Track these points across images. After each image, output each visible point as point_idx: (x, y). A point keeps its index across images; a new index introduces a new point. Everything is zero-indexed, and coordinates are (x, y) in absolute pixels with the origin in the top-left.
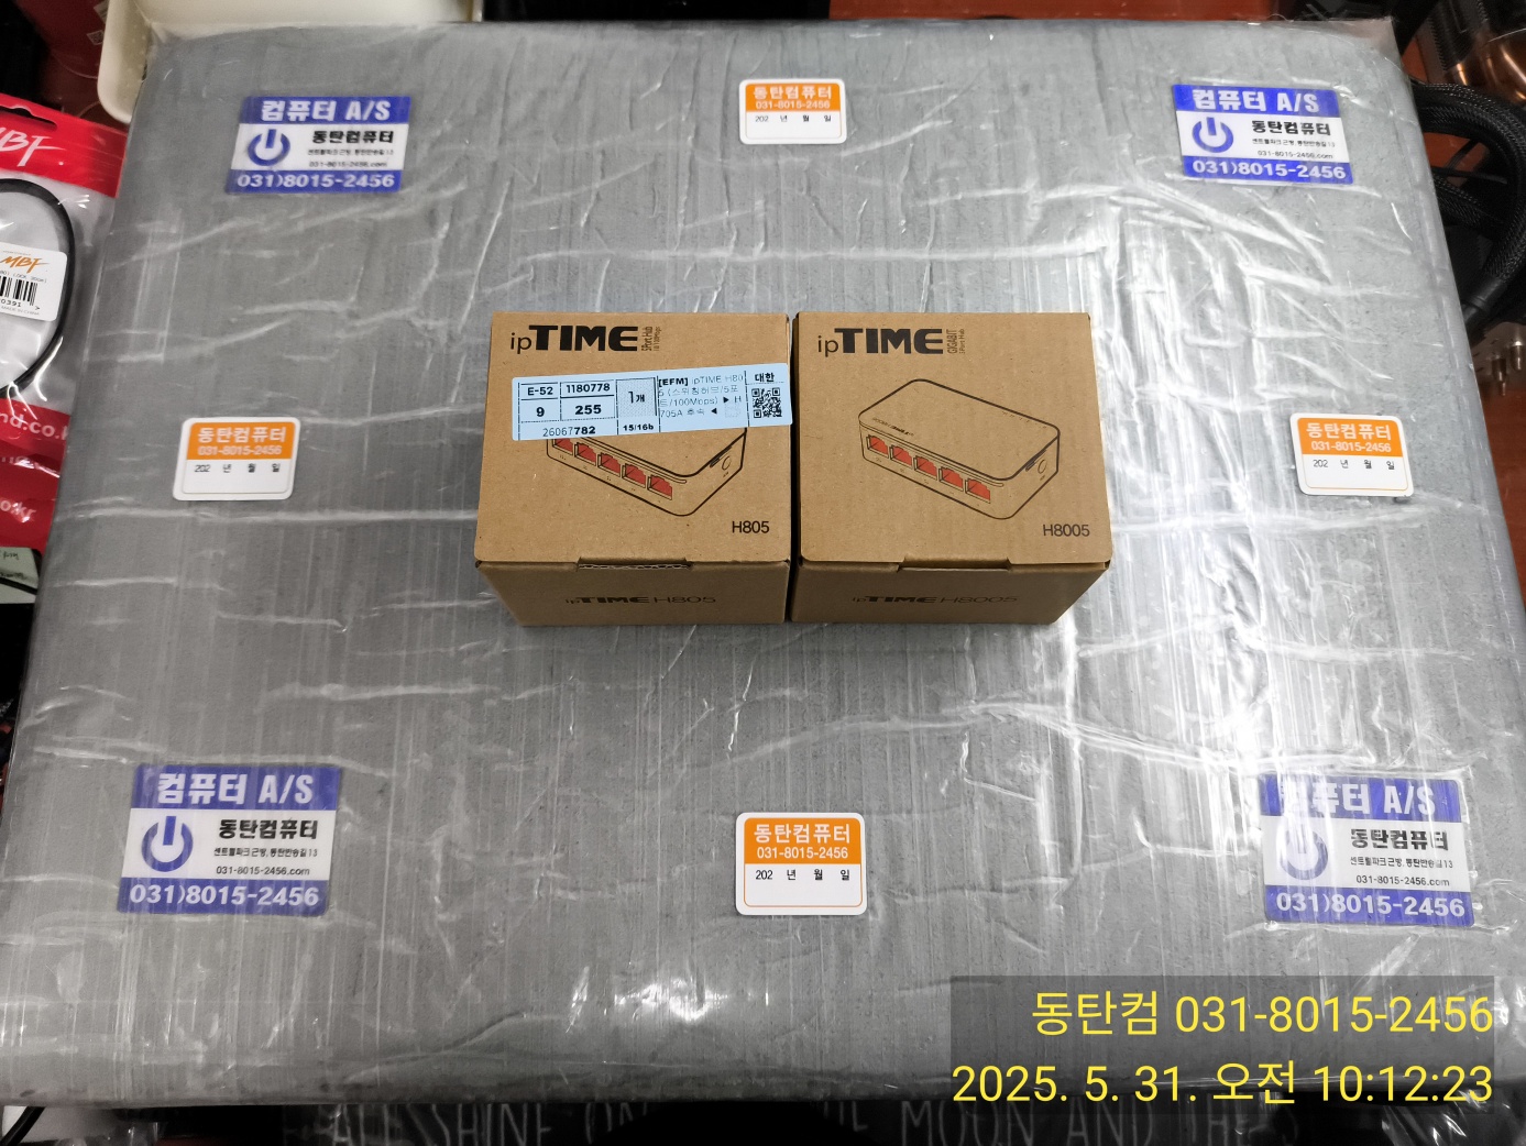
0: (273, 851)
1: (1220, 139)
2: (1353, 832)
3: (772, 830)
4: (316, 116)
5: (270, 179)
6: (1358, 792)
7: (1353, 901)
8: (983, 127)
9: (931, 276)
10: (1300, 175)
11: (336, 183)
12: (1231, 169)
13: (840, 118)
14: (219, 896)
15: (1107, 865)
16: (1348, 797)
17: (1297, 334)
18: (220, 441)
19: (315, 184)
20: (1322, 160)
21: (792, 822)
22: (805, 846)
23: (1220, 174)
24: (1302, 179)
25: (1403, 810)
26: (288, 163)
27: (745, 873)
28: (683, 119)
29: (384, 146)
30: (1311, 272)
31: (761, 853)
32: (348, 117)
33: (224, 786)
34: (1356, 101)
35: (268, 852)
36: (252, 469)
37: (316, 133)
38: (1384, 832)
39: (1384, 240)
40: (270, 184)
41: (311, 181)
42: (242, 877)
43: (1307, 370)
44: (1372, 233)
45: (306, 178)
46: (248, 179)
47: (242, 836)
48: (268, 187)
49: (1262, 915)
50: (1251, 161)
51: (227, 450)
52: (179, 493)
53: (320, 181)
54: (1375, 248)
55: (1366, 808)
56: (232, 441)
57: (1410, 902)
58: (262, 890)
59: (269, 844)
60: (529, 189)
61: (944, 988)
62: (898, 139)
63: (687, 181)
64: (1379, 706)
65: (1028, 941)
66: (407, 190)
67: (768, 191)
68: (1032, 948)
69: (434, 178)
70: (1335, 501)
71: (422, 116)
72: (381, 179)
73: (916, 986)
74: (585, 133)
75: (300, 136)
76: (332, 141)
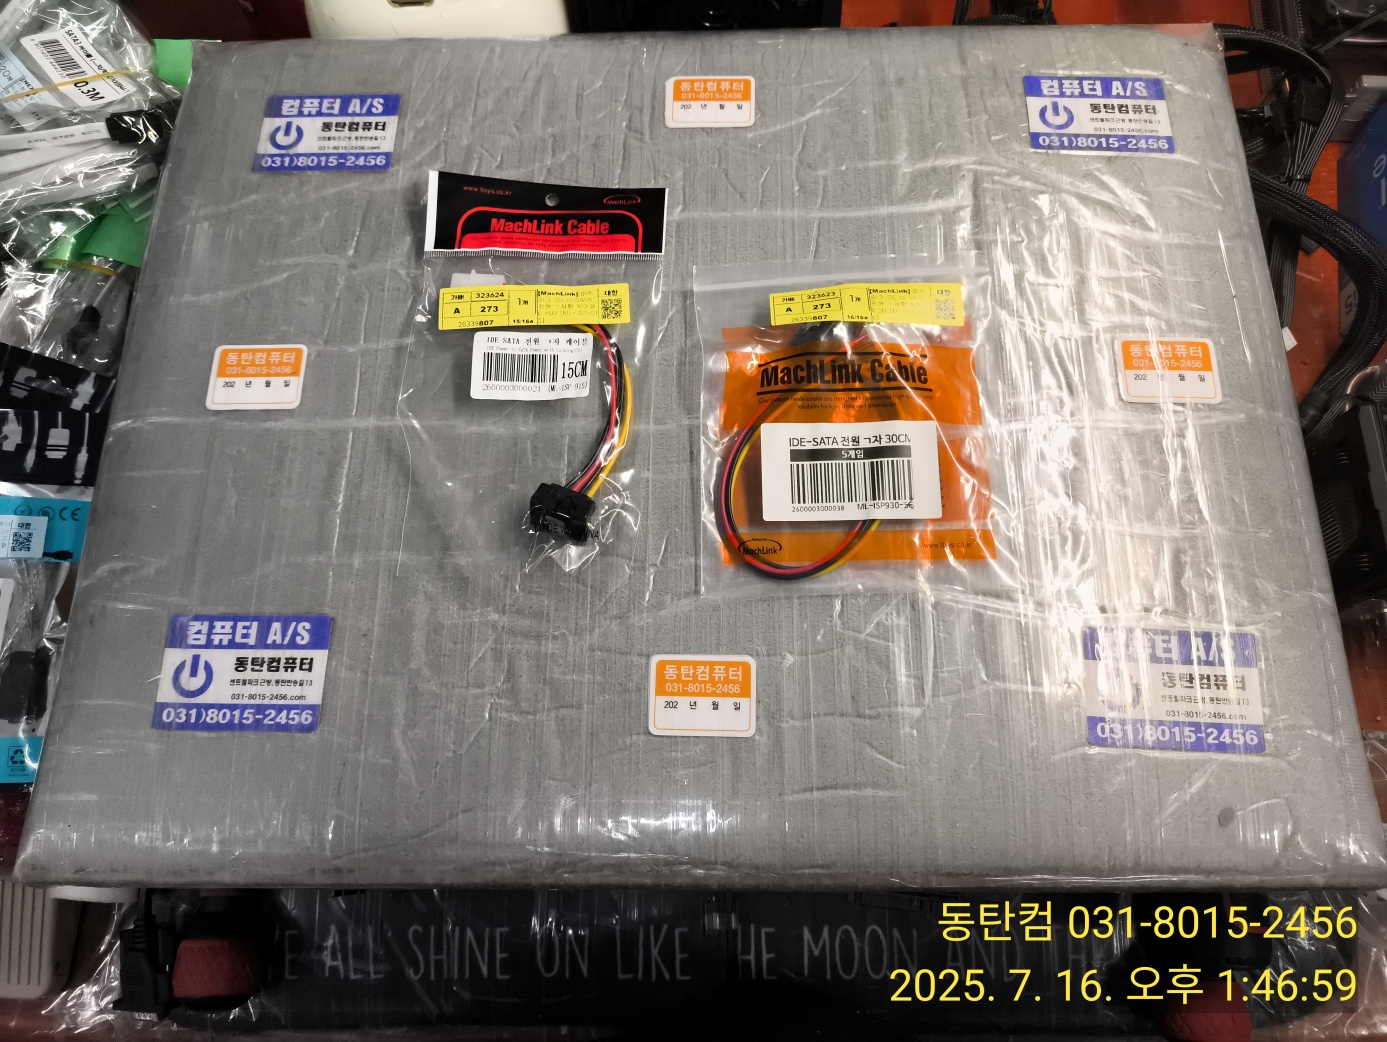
0: (277, 682)
1: (1062, 118)
2: (1164, 675)
3: (679, 669)
4: (324, 110)
5: (287, 160)
6: (1169, 641)
7: (1163, 731)
8: (864, 112)
9: (819, 230)
10: (1130, 146)
11: (339, 163)
12: (1072, 143)
13: (749, 107)
14: (233, 716)
15: (953, 698)
16: (1160, 645)
17: (1124, 274)
18: (243, 363)
19: (323, 164)
20: (1149, 134)
21: (695, 664)
22: (705, 683)
23: (1062, 146)
24: (1131, 150)
25: (1208, 656)
26: (301, 148)
27: (656, 703)
28: (619, 110)
29: (379, 133)
30: (1137, 224)
31: (668, 687)
32: (350, 111)
33: (240, 631)
34: (1179, 87)
35: (273, 682)
36: (268, 384)
37: (324, 124)
38: (1191, 675)
39: (1200, 198)
40: (286, 164)
41: (319, 161)
42: (252, 702)
43: (1132, 304)
44: (1190, 192)
45: (316, 159)
46: (270, 160)
47: (253, 670)
48: (287, 167)
49: (1084, 740)
50: (1088, 136)
51: (249, 370)
52: (212, 403)
53: (326, 162)
54: (1191, 204)
55: (1175, 655)
56: (253, 363)
57: (1212, 732)
58: (267, 712)
59: (274, 676)
60: (494, 166)
61: (816, 794)
62: (794, 122)
63: (621, 158)
64: (1188, 573)
65: (887, 757)
66: (396, 168)
67: (687, 165)
68: (890, 763)
69: (418, 159)
70: (1153, 407)
71: (409, 110)
72: (375, 159)
73: (793, 792)
74: (540, 122)
75: (312, 127)
76: (337, 130)
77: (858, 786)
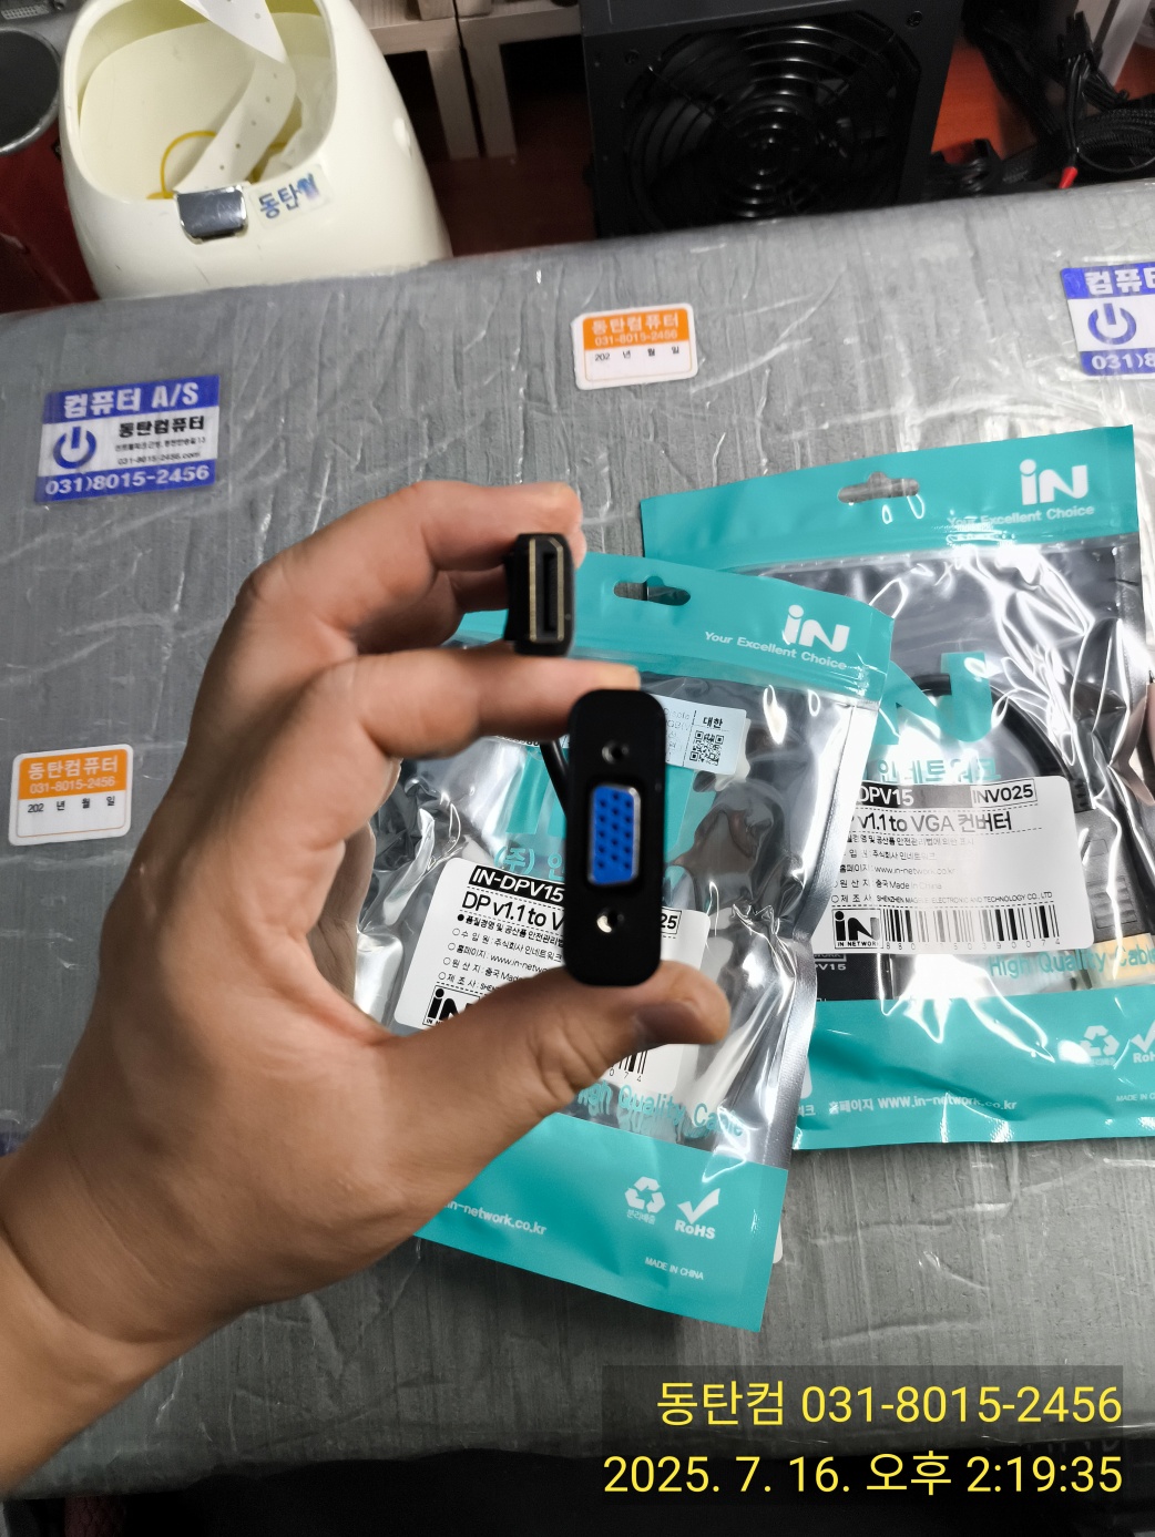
4: (121, 407)
5: (79, 482)
11: (148, 481)
13: (689, 348)
19: (127, 484)
26: (94, 464)
28: (513, 369)
29: (196, 433)
32: (155, 404)
37: (122, 426)
40: (79, 489)
41: (122, 481)
45: (117, 477)
46: (56, 485)
48: (80, 493)
53: (131, 480)
60: (353, 467)
62: (751, 366)
63: (522, 439)
66: (223, 481)
67: (612, 442)
69: (251, 465)
71: (233, 397)
72: (194, 471)
74: (408, 397)
75: (106, 431)
76: (140, 434)
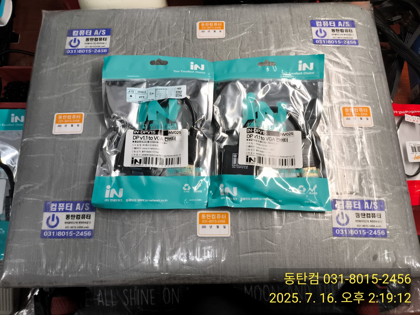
0: (80, 222)
1: (323, 34)
2: (356, 214)
3: (206, 216)
4: (86, 34)
6: (357, 203)
7: (356, 231)
8: (260, 33)
10: (344, 43)
11: (92, 52)
12: (326, 42)
13: (223, 31)
14: (66, 234)
15: (291, 223)
16: (355, 205)
17: (343, 85)
18: (64, 119)
19: (87, 52)
20: (350, 39)
21: (211, 214)
22: (214, 220)
23: (323, 43)
24: (345, 44)
25: (369, 208)
26: (79, 47)
27: (199, 226)
28: (182, 33)
29: (104, 42)
30: (347, 69)
31: (203, 221)
32: (95, 34)
33: (67, 206)
34: (359, 23)
35: (78, 223)
36: (72, 126)
37: (87, 38)
38: (364, 214)
39: (366, 60)
40: (75, 52)
41: (86, 51)
42: (72, 229)
43: (346, 95)
44: (363, 58)
45: (84, 50)
46: (69, 51)
47: (72, 219)
48: (75, 53)
49: (332, 235)
50: (331, 40)
51: (66, 121)
52: (54, 132)
53: (88, 51)
54: (364, 62)
55: (359, 207)
56: (67, 119)
57: (371, 231)
58: (77, 232)
59: (79, 221)
60: (142, 52)
61: (250, 254)
62: (238, 36)
63: (183, 49)
64: (364, 182)
65: (272, 242)
66: (110, 53)
67: (204, 51)
68: (273, 244)
69: (117, 50)
70: (352, 129)
71: (114, 34)
72: (104, 50)
73: (243, 254)
74: (156, 37)
75: (83, 39)
76: (91, 41)
77: (263, 251)
